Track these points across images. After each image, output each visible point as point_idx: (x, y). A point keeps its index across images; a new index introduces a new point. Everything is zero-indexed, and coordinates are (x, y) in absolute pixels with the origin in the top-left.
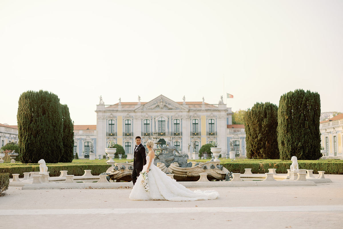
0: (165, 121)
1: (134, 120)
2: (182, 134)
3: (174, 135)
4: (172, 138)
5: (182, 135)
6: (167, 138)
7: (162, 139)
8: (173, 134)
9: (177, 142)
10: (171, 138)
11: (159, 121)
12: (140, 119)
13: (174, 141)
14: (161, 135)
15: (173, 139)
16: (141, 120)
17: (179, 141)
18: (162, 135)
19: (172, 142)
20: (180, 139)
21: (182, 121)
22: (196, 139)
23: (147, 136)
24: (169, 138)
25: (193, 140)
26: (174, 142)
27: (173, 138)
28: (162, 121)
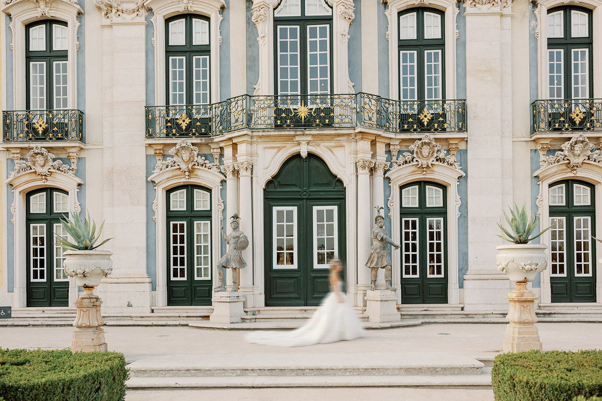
0: (329, 20)
1: (93, 20)
2: (463, 117)
3: (403, 131)
4: (389, 152)
5: (463, 128)
6: (349, 147)
7: (304, 154)
8: (395, 123)
9: (422, 184)
10: (381, 148)
11: (277, 21)
12: (133, 6)
13: (402, 174)
14: (299, 123)
15: (389, 159)
16: (142, 19)
17: (440, 173)
18: (308, 123)
19: (388, 180)
20: (451, 159)
21: (461, 18)
22: (574, 161)
23: (185, 133)
24: (365, 145)
25: (555, 168)
26: (402, 187)
27: (395, 149)
28: (303, 21)
